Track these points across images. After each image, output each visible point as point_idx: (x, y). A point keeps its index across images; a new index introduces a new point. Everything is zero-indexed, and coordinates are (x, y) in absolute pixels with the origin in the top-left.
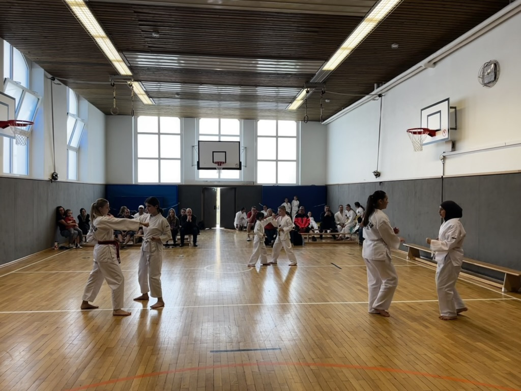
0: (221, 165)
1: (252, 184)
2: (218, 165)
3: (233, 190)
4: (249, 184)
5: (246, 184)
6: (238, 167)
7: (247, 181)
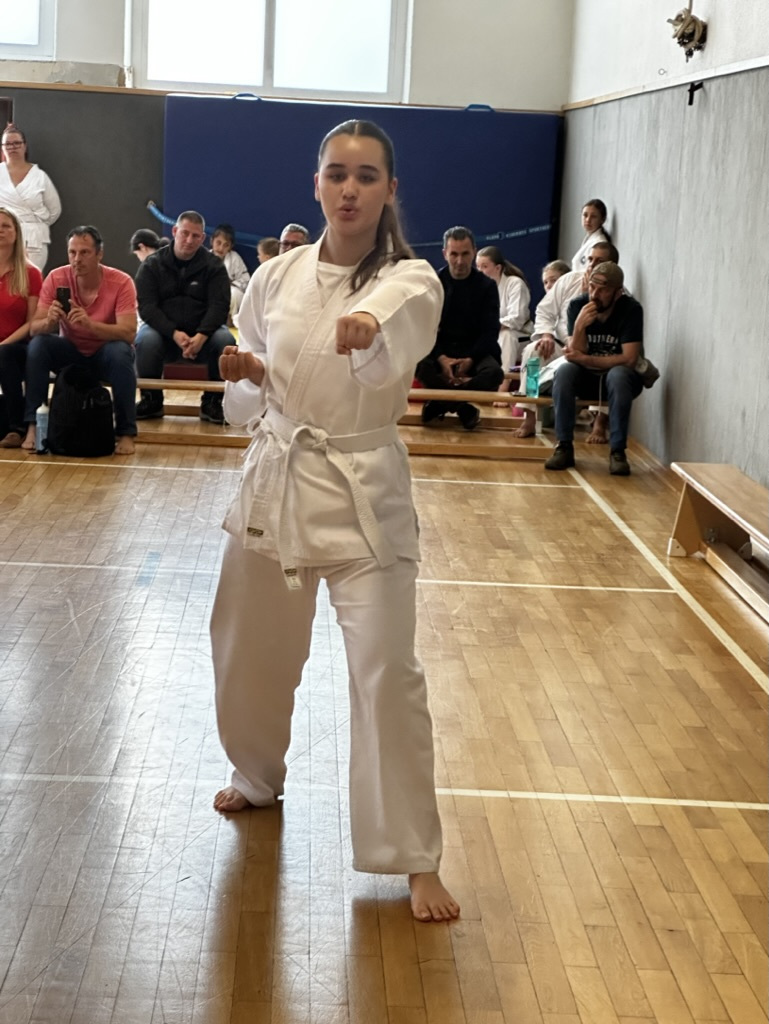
1: (110, 84)
4: (89, 83)
7: (76, 63)
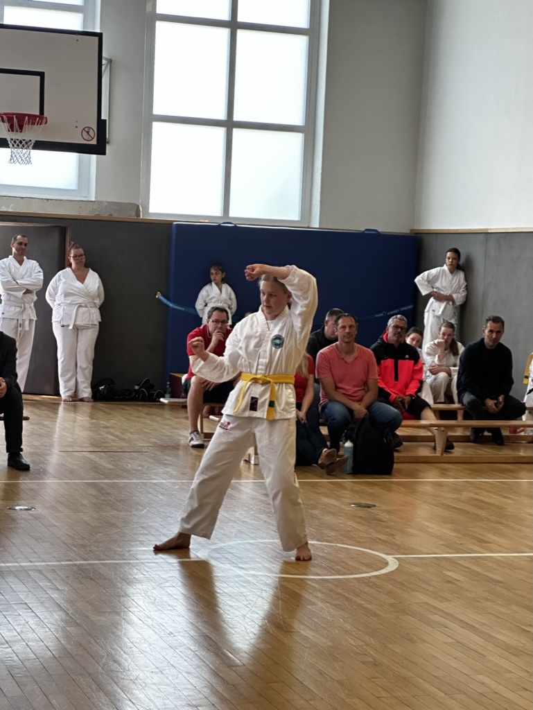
0: (21, 127)
1: (131, 216)
2: (12, 128)
3: (56, 237)
4: (117, 216)
5: (105, 215)
6: (94, 142)
7: (108, 202)
